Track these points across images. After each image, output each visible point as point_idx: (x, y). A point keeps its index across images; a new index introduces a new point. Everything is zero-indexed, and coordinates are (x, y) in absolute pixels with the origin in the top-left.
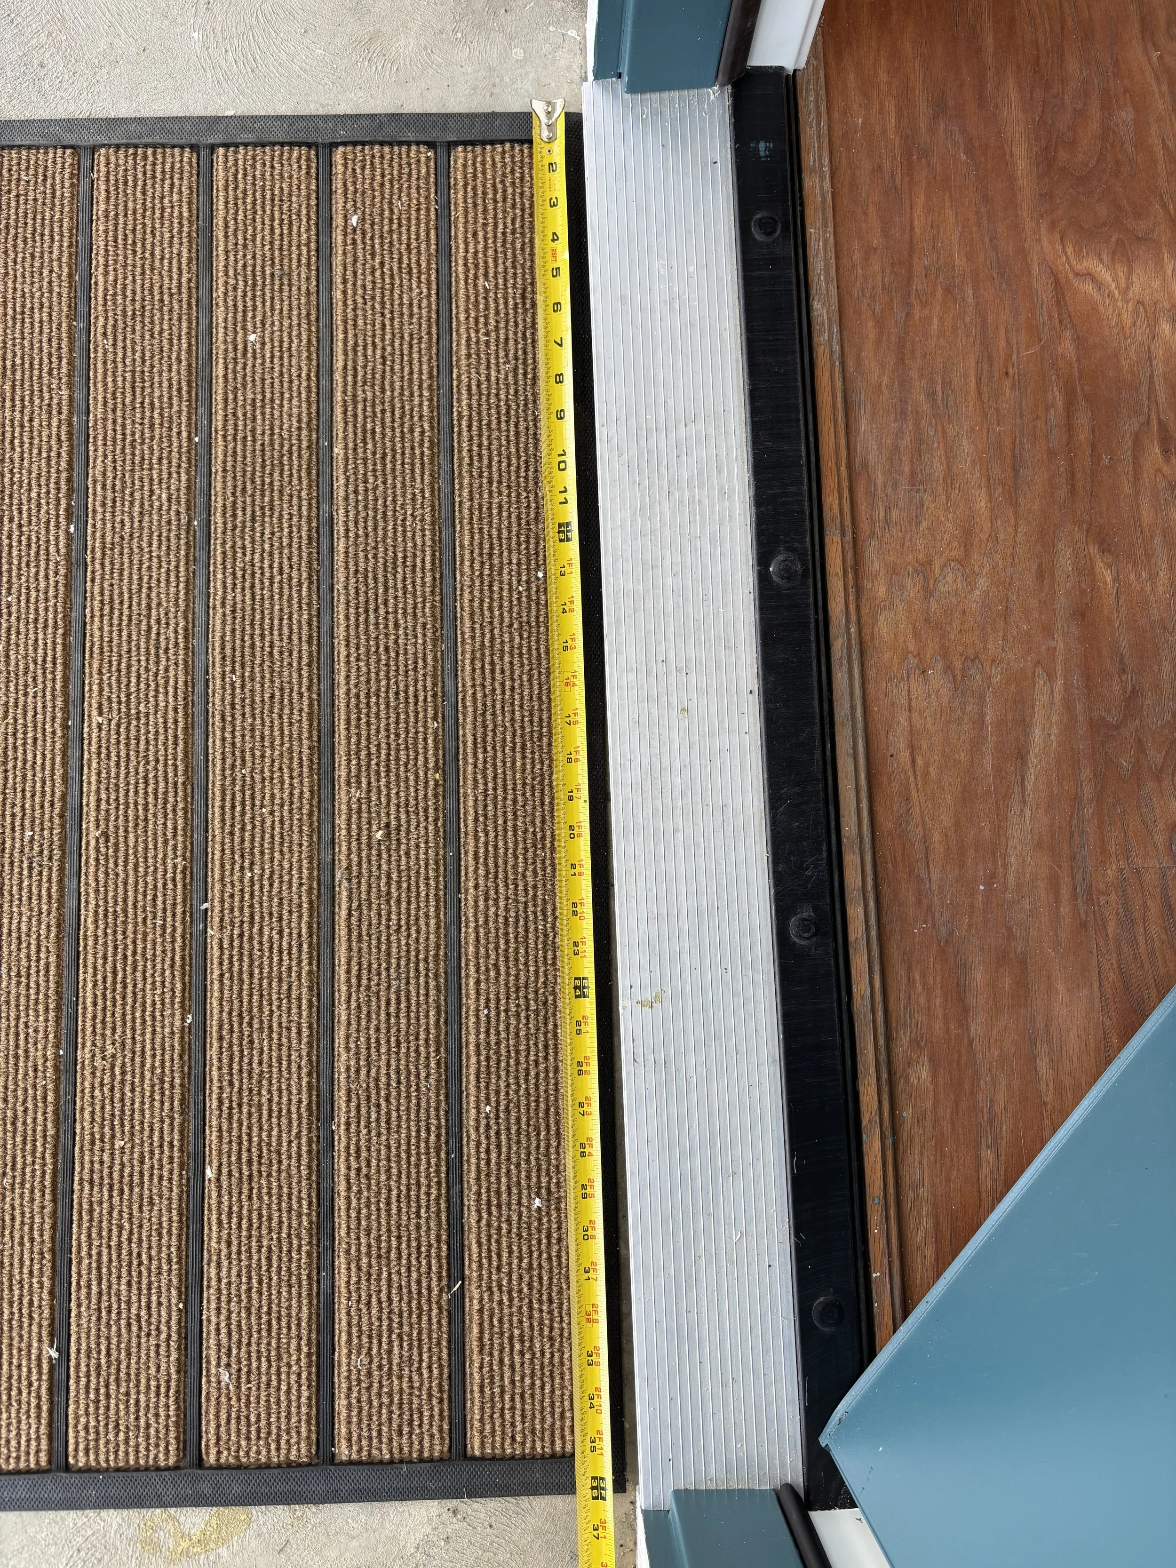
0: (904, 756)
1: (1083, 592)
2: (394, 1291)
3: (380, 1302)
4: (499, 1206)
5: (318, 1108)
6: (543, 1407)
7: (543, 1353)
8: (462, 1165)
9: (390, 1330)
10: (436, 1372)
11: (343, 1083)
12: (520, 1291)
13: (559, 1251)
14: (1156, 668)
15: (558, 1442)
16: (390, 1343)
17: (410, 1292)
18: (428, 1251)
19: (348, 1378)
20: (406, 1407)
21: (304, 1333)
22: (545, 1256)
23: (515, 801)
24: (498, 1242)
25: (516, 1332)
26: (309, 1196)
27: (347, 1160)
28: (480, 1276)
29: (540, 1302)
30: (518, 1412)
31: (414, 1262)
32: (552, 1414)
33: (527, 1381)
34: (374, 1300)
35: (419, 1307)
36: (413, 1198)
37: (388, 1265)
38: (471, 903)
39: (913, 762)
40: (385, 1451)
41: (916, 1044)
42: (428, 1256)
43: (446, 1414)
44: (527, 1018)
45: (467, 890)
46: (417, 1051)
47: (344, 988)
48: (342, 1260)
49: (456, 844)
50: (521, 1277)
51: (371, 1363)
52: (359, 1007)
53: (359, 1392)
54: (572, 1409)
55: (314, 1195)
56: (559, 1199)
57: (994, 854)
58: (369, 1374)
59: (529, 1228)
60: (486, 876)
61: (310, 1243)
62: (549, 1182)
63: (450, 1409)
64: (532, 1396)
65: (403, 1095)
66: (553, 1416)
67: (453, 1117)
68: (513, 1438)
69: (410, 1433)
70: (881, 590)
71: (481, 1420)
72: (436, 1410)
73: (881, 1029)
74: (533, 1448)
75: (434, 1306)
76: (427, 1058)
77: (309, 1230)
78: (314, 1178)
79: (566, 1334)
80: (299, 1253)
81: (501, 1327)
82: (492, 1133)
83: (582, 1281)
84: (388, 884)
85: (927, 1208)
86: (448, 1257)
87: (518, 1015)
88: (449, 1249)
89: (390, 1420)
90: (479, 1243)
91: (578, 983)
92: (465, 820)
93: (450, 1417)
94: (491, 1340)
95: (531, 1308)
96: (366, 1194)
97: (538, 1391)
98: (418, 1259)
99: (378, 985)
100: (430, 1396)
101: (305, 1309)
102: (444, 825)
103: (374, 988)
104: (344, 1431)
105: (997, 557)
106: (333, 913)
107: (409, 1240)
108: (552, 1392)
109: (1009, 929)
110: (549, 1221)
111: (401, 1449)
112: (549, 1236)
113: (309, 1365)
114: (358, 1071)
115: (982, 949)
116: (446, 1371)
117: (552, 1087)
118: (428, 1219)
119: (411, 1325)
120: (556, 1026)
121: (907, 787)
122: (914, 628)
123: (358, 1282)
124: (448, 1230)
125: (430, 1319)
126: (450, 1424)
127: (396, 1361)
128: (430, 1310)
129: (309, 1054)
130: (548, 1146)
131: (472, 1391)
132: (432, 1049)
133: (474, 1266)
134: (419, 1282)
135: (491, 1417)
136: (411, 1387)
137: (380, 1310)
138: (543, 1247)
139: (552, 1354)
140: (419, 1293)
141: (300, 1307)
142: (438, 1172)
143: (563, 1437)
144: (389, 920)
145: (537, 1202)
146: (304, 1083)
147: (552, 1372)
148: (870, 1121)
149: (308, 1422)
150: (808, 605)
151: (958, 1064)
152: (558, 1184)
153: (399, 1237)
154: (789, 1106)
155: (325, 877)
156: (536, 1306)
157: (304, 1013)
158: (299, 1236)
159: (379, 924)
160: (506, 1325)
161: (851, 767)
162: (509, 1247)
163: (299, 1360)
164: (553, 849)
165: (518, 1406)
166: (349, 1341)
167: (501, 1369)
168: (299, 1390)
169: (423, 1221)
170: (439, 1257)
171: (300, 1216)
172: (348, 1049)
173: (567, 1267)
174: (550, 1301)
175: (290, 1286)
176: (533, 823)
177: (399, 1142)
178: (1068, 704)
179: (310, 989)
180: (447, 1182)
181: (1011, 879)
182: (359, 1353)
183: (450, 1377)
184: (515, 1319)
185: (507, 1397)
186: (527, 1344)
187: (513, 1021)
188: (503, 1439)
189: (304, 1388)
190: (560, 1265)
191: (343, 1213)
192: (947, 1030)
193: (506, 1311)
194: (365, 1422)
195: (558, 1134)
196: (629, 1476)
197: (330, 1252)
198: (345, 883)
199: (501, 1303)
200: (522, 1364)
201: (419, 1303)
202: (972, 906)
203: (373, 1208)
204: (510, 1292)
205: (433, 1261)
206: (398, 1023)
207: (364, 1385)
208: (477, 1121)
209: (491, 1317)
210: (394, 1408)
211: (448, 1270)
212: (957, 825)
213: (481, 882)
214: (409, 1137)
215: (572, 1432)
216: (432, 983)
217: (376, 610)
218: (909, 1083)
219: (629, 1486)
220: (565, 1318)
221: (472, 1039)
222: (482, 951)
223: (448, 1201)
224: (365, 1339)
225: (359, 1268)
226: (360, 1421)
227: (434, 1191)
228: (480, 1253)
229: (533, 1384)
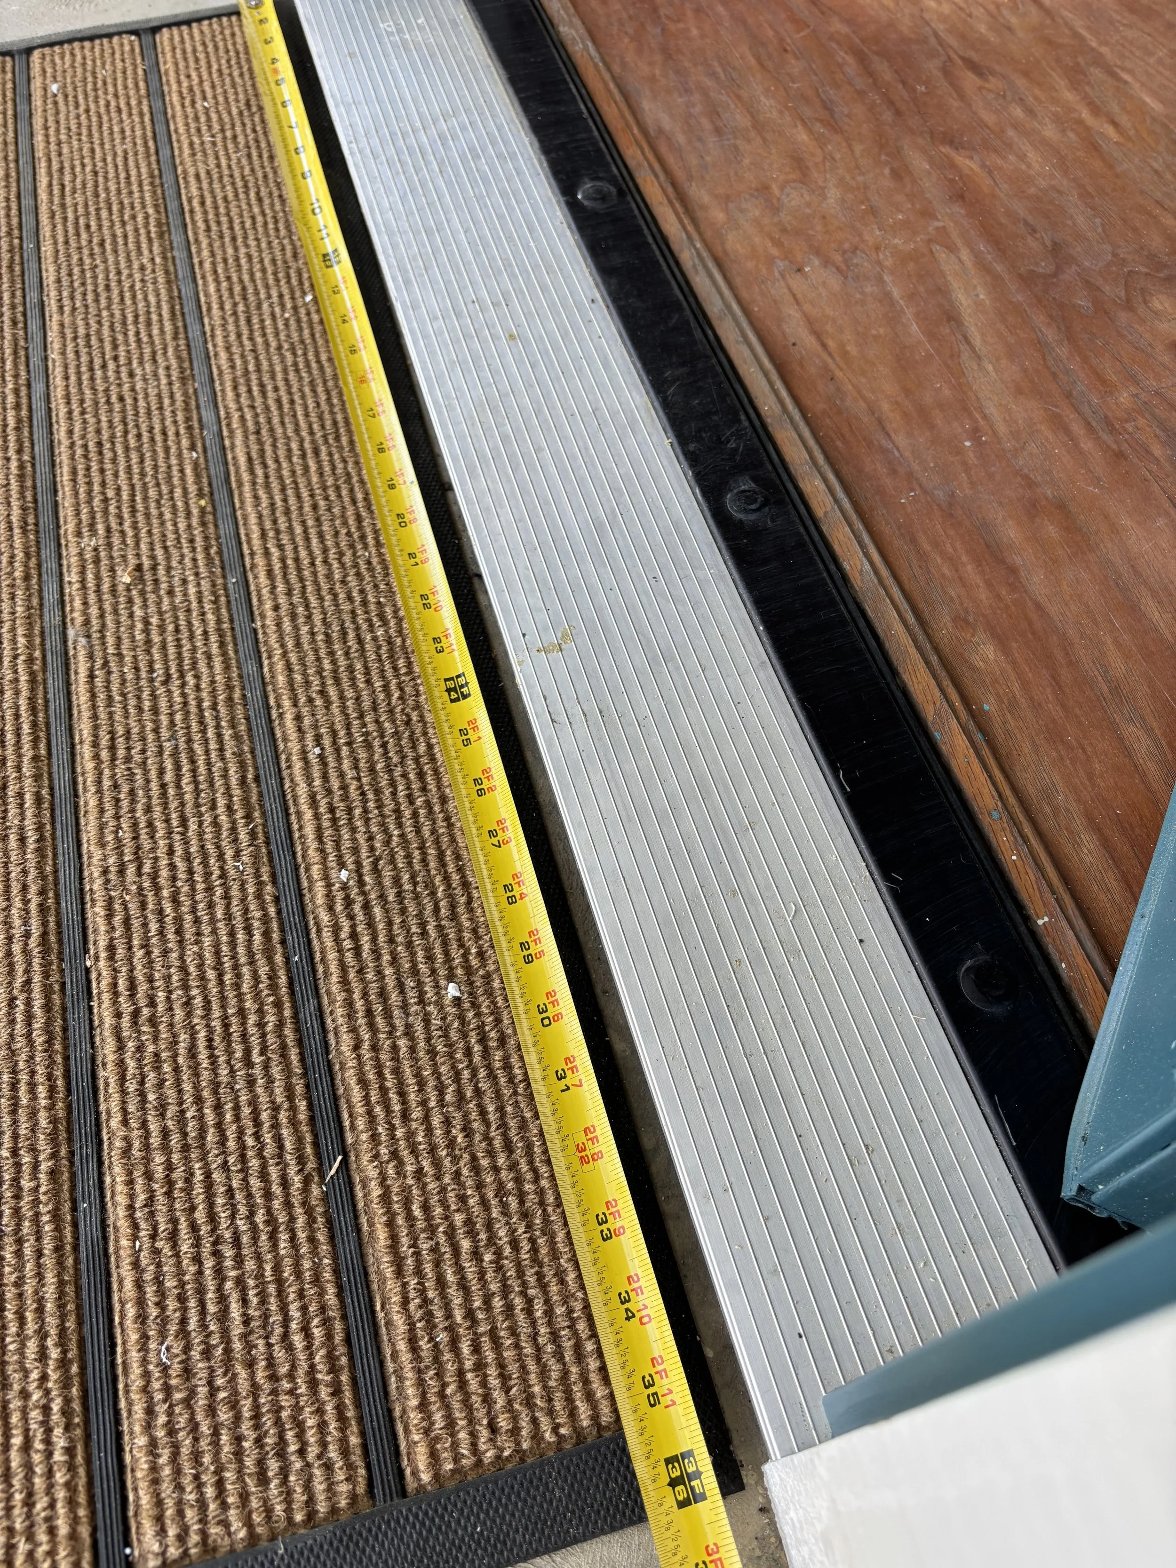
0: (810, 341)
1: (952, 181)
2: (220, 1201)
3: (194, 1227)
4: (388, 1015)
5: (60, 942)
6: (538, 1349)
7: (515, 1244)
8: (314, 971)
9: (219, 1273)
10: (317, 1332)
11: (99, 895)
12: (451, 1144)
13: (506, 1059)
14: (1070, 223)
15: (583, 1409)
16: (222, 1299)
17: (249, 1196)
18: (274, 1117)
19: (145, 1390)
20: (268, 1420)
21: (52, 1322)
22: (482, 1073)
23: (315, 507)
24: (397, 1072)
25: (459, 1219)
26: (50, 1077)
27: (115, 1002)
28: (375, 1138)
29: (491, 1153)
30: (492, 1371)
31: (250, 1142)
32: (559, 1355)
33: (498, 1303)
34: (183, 1226)
35: (271, 1221)
36: (236, 1037)
37: (203, 1158)
38: (272, 628)
39: (824, 346)
40: (236, 1525)
41: (961, 621)
42: (275, 1126)
43: (350, 1413)
44: (384, 745)
45: (263, 616)
46: (216, 824)
47: (90, 765)
48: (117, 1169)
49: (239, 570)
50: (447, 1122)
51: (187, 1349)
52: (116, 786)
53: (170, 1413)
54: (594, 1335)
55: (58, 1073)
56: (488, 977)
57: (966, 409)
58: (187, 1372)
59: (446, 1036)
60: (289, 593)
61: (54, 1156)
62: (465, 956)
63: (358, 1405)
64: (513, 1331)
65: (200, 886)
66: (561, 1359)
67: (289, 903)
68: (493, 1428)
69: (284, 1472)
70: (719, 216)
71: (423, 1406)
72: (329, 1408)
73: (904, 606)
74: (536, 1436)
75: (299, 1210)
76: (233, 829)
77: (53, 1137)
78: (57, 1046)
79: (550, 1198)
80: (34, 1177)
81: (428, 1218)
82: (357, 908)
83: (557, 1094)
84: (146, 631)
85: (1079, 823)
86: (312, 1120)
87: (368, 745)
88: (310, 1107)
89: (238, 1454)
90: (363, 1082)
91: (451, 684)
92: (249, 542)
93: (360, 1420)
94: (414, 1245)
95: (476, 1169)
96: (151, 1048)
97: (521, 1317)
98: (257, 1136)
99: (143, 751)
100: (313, 1384)
101: (50, 1278)
102: (220, 553)
103: (137, 758)
104: (145, 1500)
105: (840, 171)
106: (68, 684)
107: (237, 1108)
108: (549, 1313)
109: (1026, 477)
110: (478, 1015)
111: (268, 1511)
112: (483, 1040)
113: (65, 1384)
114: (121, 872)
115: (1000, 504)
116: (338, 1326)
117: (441, 823)
118: (266, 1066)
119: (259, 1258)
120: (430, 747)
121: (826, 367)
122: (772, 239)
123: (151, 1200)
124: (305, 1075)
125: (293, 1238)
126: (363, 1434)
127: (237, 1329)
128: (292, 1219)
129: (40, 867)
130: (453, 906)
131: (395, 1355)
132: (239, 814)
133: (361, 1123)
134: (264, 1175)
135: (442, 1395)
136: (273, 1378)
137: (197, 1243)
138: (477, 1059)
139: (532, 1241)
140: (268, 1195)
141: (40, 1276)
142: (273, 987)
143: (589, 1396)
144: (151, 670)
145: (452, 990)
146: (33, 907)
147: (540, 1276)
148: (937, 713)
149: (72, 1502)
150: (635, 217)
151: (1034, 633)
152: (481, 954)
153: (218, 1107)
154: (804, 708)
155: (53, 641)
156: (485, 1162)
157: (29, 814)
158: (33, 1150)
159: (138, 678)
160: (438, 1211)
161: (747, 352)
162: (418, 1075)
163: (44, 1378)
164: (378, 544)
165: (490, 1356)
166: (142, 1318)
167: (443, 1296)
168: (48, 1441)
169: (257, 1071)
170: (294, 1123)
171: (33, 1114)
172: (102, 845)
173: (526, 1079)
174: (508, 1147)
175: (20, 1242)
176: (345, 523)
177: (201, 956)
178: (984, 267)
179: (37, 777)
180: (293, 1002)
181: (1002, 429)
182: (163, 1335)
183: (348, 1340)
184: (451, 1196)
185: (465, 1348)
186: (483, 1236)
187: (362, 755)
188: (473, 1435)
189: (58, 1431)
190: (511, 1080)
191: (113, 1088)
192: (998, 597)
193: (432, 1186)
194: (188, 1470)
195: (465, 885)
196: (741, 1454)
197: (93, 1165)
198: (83, 641)
199: (419, 1173)
200: (482, 1274)
201: (269, 1211)
202: (964, 463)
203: (167, 1068)
204: (433, 1150)
205: (285, 1132)
206: (180, 795)
207: (178, 1396)
208: (329, 896)
209: (407, 1204)
210: (246, 1427)
211: (316, 1144)
212: (907, 392)
213: (282, 600)
214: (217, 946)
215: (606, 1380)
216: (227, 733)
217: (104, 366)
218: (972, 668)
219: (748, 1477)
220: (543, 1170)
221: (302, 790)
222: (298, 678)
223: (297, 1030)
224: (172, 1304)
225: (149, 1176)
226: (177, 1472)
227: (271, 1019)
228: (367, 1097)
229: (509, 1308)
